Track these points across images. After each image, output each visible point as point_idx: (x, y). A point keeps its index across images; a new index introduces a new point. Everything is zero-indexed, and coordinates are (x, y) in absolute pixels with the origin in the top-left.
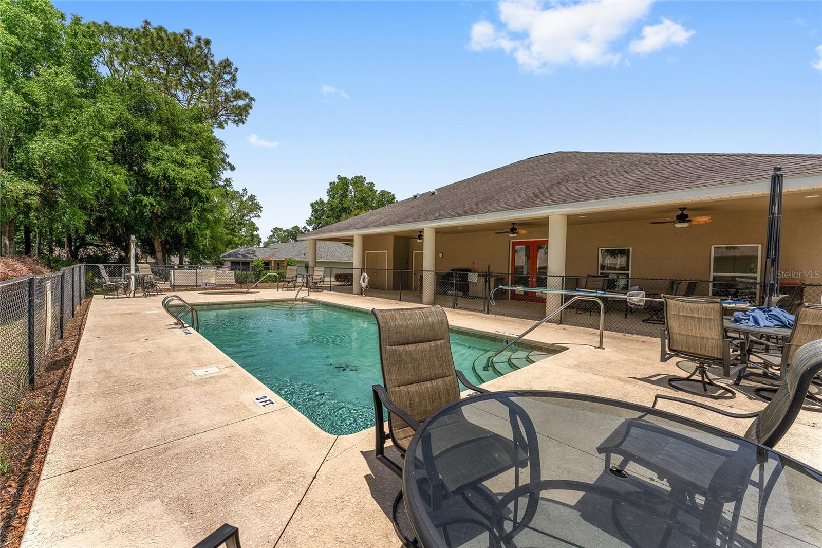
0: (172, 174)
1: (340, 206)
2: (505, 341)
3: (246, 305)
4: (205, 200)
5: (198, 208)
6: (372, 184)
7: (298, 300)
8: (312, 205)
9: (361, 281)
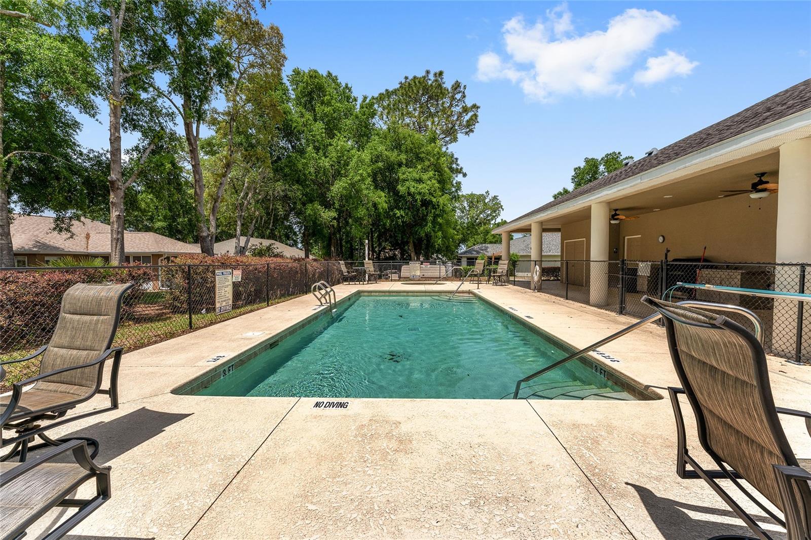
0: (412, 190)
2: (594, 366)
3: (418, 294)
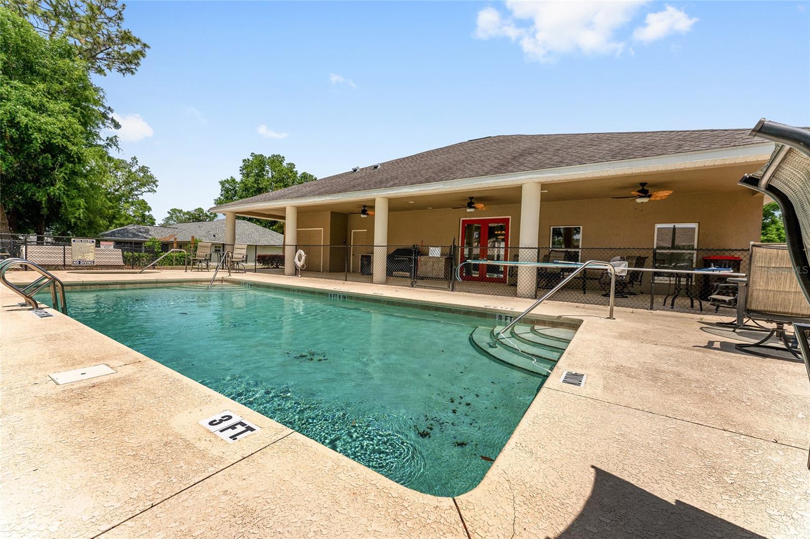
1: (256, 186)
2: (497, 316)
4: (76, 160)
5: (66, 169)
6: (292, 166)
7: (217, 281)
8: (222, 183)
9: (296, 260)
